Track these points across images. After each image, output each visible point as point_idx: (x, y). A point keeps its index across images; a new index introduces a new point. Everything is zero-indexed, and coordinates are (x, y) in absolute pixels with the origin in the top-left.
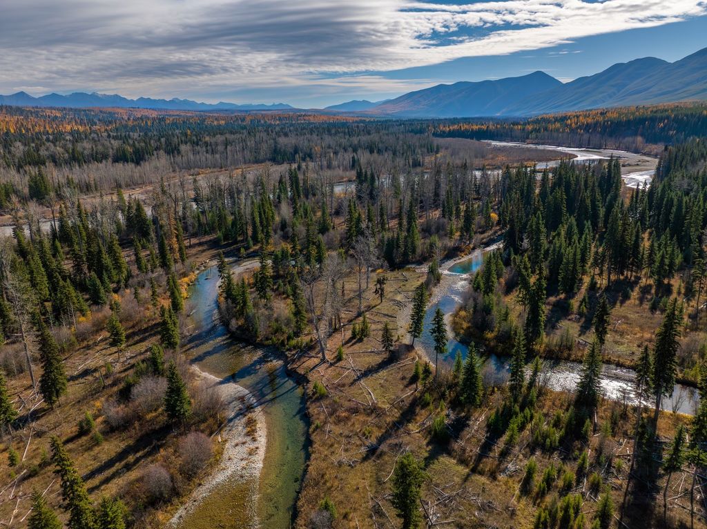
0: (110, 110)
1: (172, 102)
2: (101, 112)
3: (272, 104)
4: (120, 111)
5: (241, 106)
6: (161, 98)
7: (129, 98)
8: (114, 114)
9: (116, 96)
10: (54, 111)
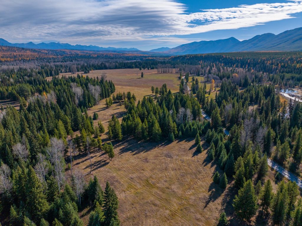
0: (64, 50)
1: (89, 46)
2: (60, 51)
3: (130, 48)
4: (67, 51)
5: (117, 49)
6: (85, 45)
7: (72, 45)
8: (65, 52)
9: (67, 44)
10: (45, 51)
